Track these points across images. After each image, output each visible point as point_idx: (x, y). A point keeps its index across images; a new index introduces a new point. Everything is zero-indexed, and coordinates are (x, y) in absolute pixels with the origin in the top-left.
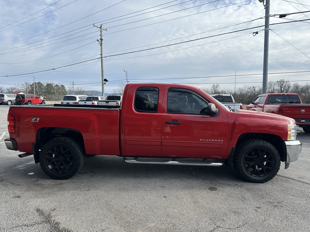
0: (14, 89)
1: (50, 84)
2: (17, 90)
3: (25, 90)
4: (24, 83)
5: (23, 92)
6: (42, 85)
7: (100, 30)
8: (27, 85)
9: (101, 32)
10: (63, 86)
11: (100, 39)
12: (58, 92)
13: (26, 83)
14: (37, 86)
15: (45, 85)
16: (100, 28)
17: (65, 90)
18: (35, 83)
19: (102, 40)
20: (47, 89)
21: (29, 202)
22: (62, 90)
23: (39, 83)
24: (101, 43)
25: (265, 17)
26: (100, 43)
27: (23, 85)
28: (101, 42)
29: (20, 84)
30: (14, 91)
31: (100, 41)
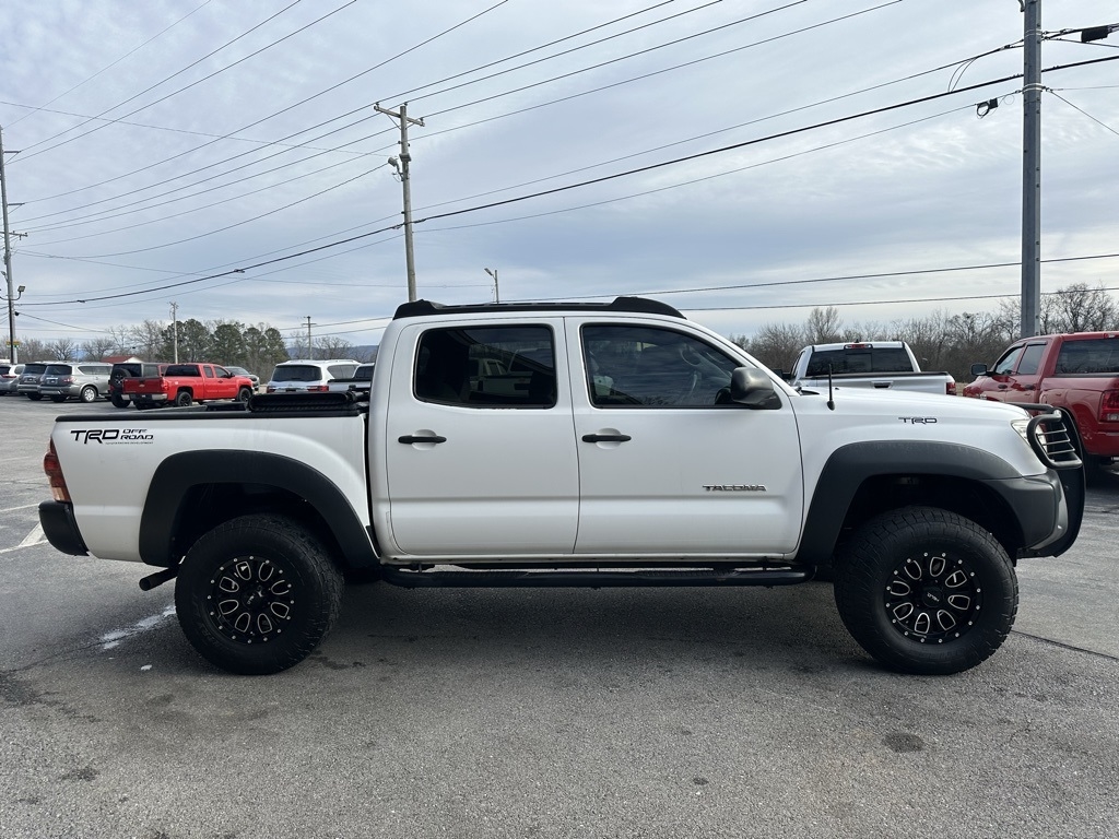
0: (109, 345)
1: (229, 326)
2: (118, 351)
3: (146, 348)
4: (140, 325)
5: (138, 356)
6: (203, 328)
7: (399, 123)
8: (150, 332)
9: (403, 130)
10: (274, 333)
11: (402, 157)
12: (256, 355)
13: (148, 325)
14: (185, 335)
15: (213, 330)
16: (399, 116)
17: (281, 345)
18: (179, 323)
19: (406, 158)
20: (218, 345)
21: (125, 799)
22: (272, 345)
23: (192, 323)
24: (406, 171)
25: (1023, 43)
26: (401, 171)
27: (137, 332)
28: (405, 166)
29: (129, 329)
30: (108, 353)
31: (400, 163)
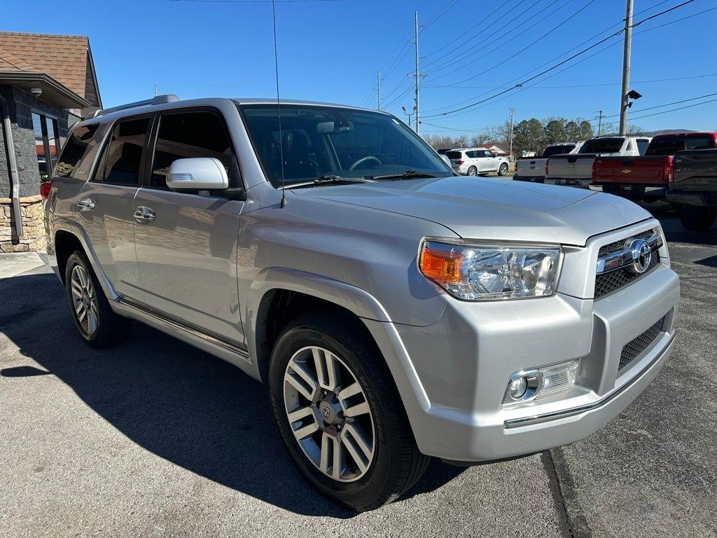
0: (486, 138)
3: (506, 139)
4: (503, 124)
6: (540, 124)
10: (586, 125)
14: (528, 129)
15: (546, 124)
17: (591, 133)
18: (525, 122)
20: (548, 135)
22: (584, 132)
23: (533, 121)
27: (501, 128)
29: (497, 127)
30: (485, 142)
